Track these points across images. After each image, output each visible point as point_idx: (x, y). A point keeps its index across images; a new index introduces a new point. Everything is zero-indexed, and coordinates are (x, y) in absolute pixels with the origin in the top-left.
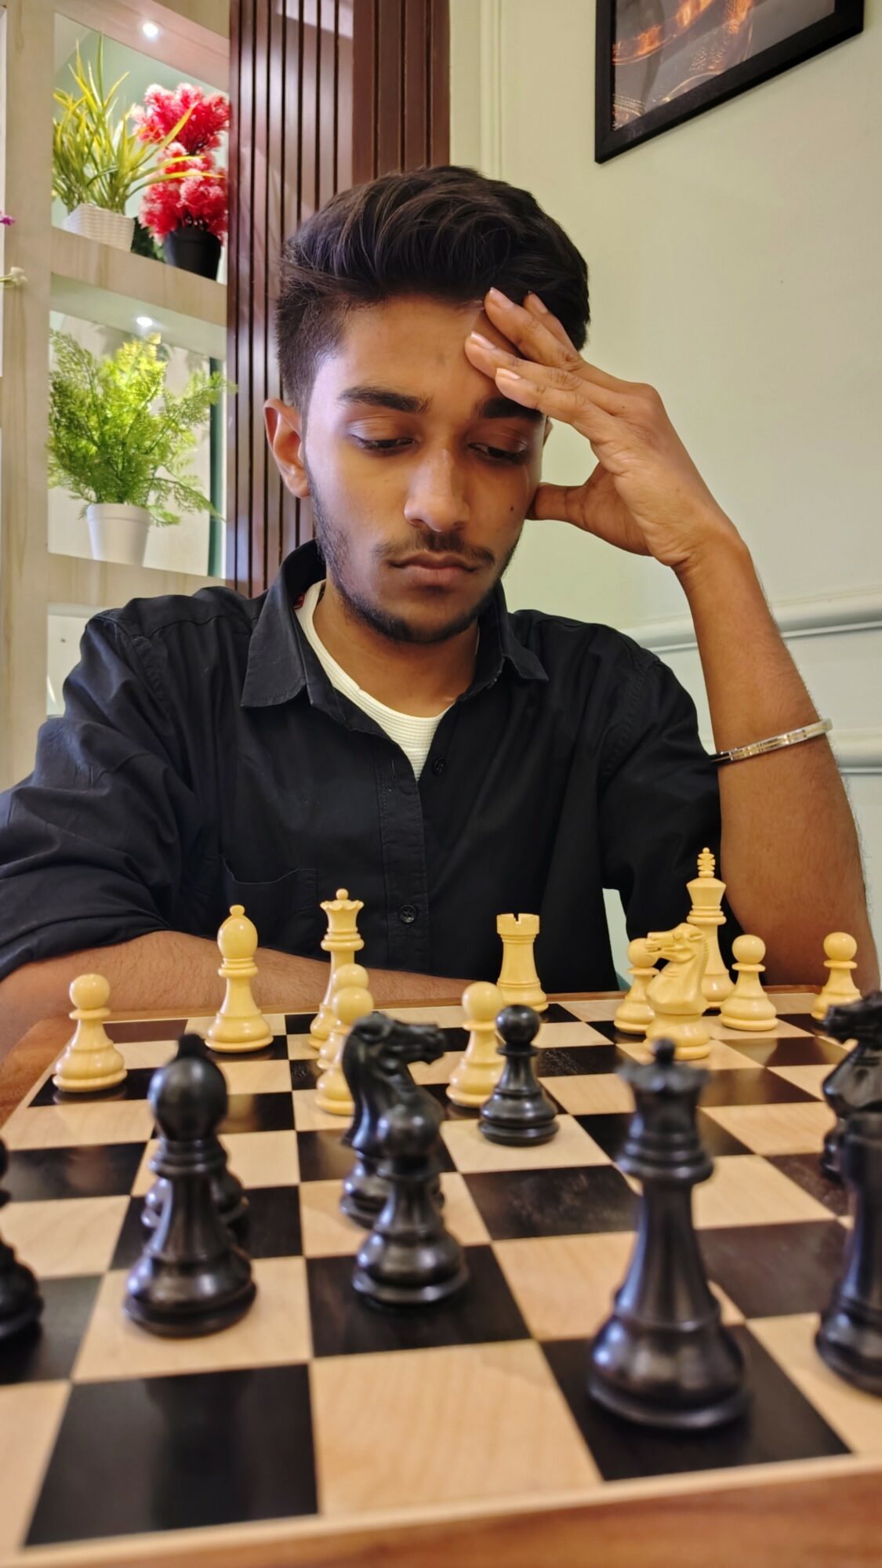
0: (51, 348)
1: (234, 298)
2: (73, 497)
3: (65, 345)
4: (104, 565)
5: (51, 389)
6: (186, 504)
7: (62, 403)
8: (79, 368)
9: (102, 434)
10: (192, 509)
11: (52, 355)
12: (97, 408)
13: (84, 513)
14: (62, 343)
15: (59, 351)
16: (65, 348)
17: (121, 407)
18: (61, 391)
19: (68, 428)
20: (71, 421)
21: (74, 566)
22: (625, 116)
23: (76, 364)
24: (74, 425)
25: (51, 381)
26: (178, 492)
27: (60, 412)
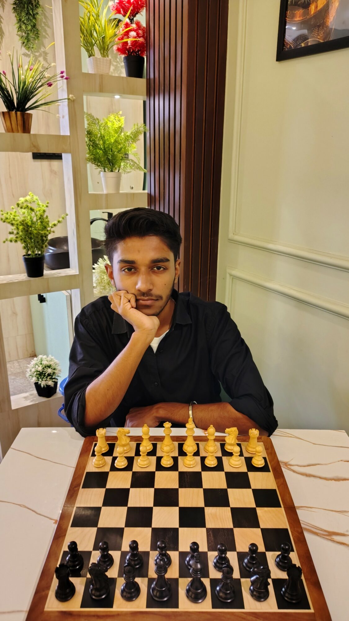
0: (85, 119)
1: (149, 86)
2: (96, 169)
3: (90, 118)
4: (107, 195)
5: (86, 133)
6: (133, 168)
7: (90, 137)
8: (95, 125)
9: (104, 147)
10: (135, 169)
11: (86, 122)
12: (102, 137)
13: (100, 173)
14: (88, 117)
15: (88, 120)
16: (90, 119)
17: (110, 136)
18: (89, 133)
19: (92, 146)
20: (93, 143)
21: (97, 197)
22: (288, 46)
23: (94, 124)
24: (95, 146)
25: (86, 131)
26: (130, 164)
27: (90, 140)
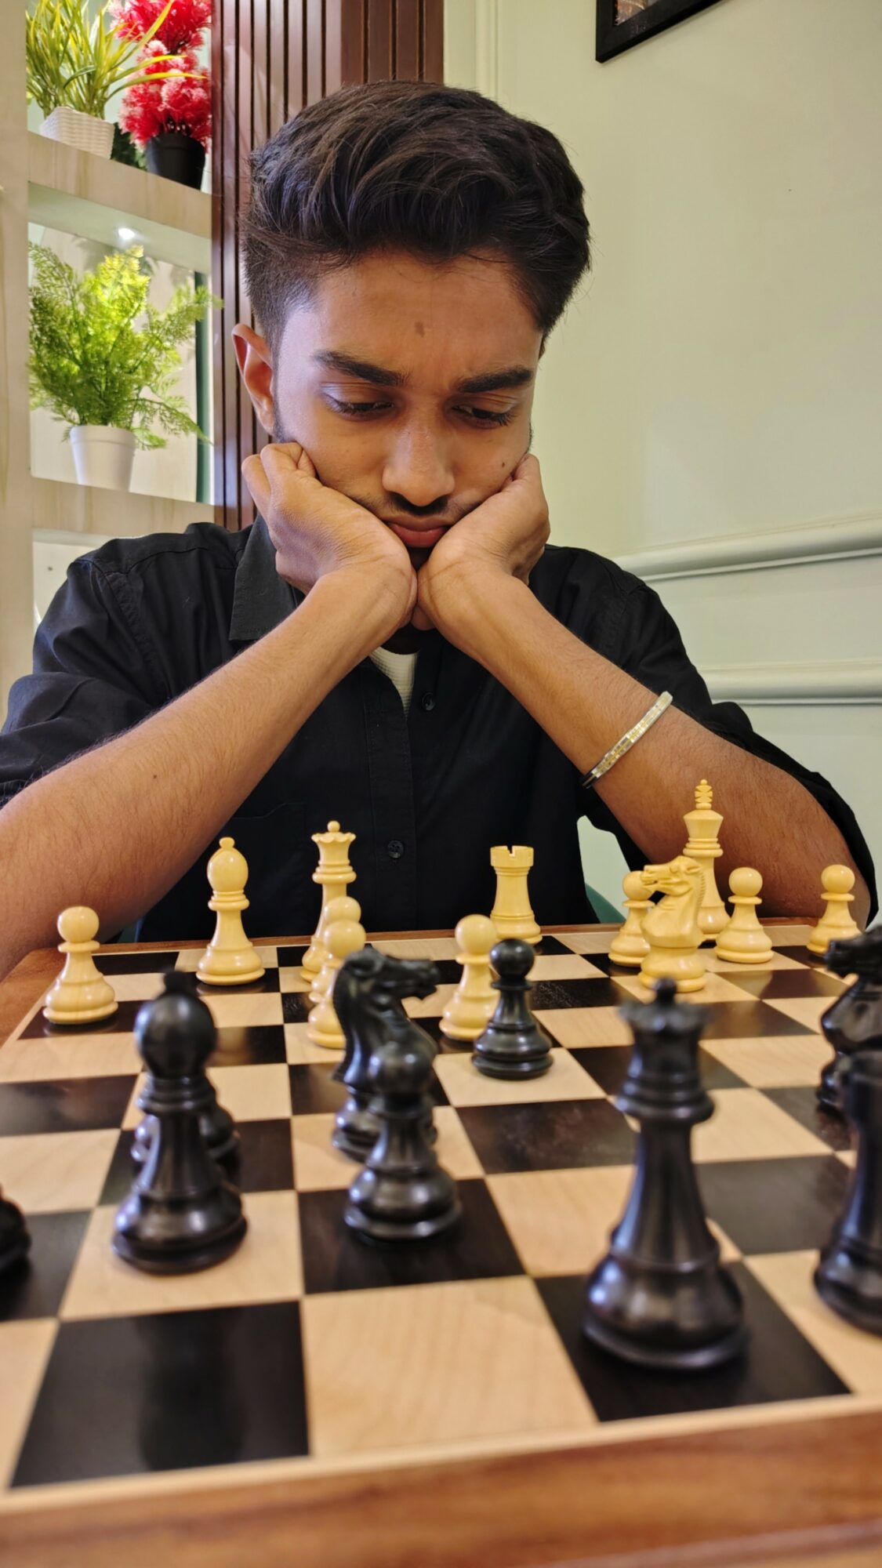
0: (31, 262)
1: (219, 209)
3: (45, 258)
4: (89, 490)
5: (32, 306)
6: (172, 426)
7: (42, 320)
8: (59, 283)
9: (84, 353)
10: (178, 432)
11: (32, 270)
12: (79, 325)
13: (67, 435)
14: (41, 257)
15: (38, 265)
16: (44, 262)
17: (103, 324)
18: (42, 308)
19: (49, 346)
20: (52, 339)
21: (57, 490)
22: (628, 9)
23: (57, 279)
24: (54, 343)
25: (31, 297)
26: (163, 414)
27: (41, 329)
